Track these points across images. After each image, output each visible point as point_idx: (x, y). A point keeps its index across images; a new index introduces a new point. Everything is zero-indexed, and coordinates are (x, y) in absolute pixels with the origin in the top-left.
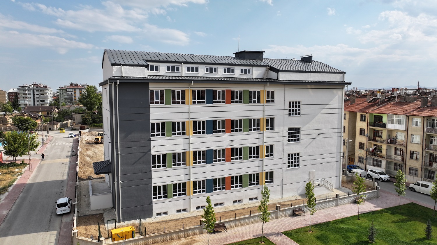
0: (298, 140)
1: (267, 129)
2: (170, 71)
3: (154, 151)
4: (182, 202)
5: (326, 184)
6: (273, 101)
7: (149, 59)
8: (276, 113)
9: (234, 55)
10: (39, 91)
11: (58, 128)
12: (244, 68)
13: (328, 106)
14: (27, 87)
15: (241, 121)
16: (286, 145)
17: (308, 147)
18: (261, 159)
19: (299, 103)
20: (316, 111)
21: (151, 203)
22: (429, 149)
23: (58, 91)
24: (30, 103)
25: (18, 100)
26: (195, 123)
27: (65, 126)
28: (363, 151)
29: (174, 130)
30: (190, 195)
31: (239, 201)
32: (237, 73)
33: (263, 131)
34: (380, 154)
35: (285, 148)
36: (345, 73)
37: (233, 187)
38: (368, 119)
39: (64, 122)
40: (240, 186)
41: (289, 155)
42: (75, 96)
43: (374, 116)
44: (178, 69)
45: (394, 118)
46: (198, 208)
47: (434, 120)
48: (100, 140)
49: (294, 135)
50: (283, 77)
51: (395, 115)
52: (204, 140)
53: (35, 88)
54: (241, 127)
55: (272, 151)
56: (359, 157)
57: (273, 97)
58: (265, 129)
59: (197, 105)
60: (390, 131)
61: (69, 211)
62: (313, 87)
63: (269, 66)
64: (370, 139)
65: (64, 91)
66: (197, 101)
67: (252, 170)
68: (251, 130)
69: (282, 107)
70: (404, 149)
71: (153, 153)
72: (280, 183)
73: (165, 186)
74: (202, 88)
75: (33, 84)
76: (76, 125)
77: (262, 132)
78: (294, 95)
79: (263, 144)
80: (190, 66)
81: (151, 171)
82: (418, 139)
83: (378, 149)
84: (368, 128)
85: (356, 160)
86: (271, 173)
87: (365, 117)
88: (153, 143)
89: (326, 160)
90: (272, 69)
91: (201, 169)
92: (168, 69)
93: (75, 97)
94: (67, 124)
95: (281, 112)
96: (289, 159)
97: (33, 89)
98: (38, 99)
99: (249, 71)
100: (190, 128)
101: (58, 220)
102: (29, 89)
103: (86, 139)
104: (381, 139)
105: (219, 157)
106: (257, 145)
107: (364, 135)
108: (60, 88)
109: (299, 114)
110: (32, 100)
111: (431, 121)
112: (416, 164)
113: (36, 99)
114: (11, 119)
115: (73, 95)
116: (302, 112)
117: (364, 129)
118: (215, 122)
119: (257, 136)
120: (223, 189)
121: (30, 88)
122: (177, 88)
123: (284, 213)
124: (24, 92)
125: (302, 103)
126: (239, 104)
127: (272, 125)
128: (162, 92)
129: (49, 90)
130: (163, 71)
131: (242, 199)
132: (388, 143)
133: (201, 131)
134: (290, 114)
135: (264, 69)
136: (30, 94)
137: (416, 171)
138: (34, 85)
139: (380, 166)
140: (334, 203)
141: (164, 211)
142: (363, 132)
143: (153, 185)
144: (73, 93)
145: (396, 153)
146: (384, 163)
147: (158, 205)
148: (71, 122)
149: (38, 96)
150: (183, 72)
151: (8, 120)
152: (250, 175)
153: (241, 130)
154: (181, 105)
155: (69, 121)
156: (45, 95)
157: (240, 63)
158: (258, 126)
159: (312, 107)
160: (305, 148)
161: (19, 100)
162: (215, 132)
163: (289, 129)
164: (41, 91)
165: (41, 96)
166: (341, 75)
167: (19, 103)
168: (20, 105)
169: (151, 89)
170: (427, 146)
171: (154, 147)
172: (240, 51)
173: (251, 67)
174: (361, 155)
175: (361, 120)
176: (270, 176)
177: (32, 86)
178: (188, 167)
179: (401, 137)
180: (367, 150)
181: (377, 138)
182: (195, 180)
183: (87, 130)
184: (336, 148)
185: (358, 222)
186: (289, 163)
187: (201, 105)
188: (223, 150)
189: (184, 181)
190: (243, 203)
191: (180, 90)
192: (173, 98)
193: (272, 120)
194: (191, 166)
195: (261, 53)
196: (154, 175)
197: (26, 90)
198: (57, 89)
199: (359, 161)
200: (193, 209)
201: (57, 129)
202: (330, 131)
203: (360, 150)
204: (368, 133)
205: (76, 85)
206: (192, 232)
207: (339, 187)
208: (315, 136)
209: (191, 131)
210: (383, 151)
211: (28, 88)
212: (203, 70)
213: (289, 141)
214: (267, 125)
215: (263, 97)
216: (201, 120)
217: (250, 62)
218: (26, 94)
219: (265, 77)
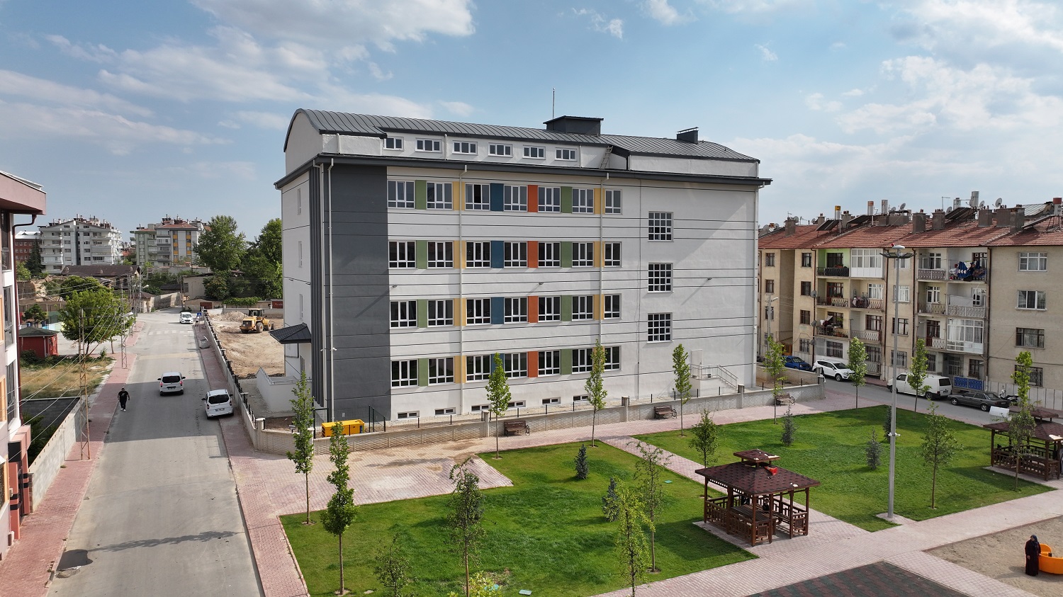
0: (669, 288)
1: (608, 263)
2: (424, 150)
3: (397, 295)
4: (445, 395)
5: (724, 376)
6: (618, 211)
7: (386, 126)
8: (624, 232)
9: (545, 127)
10: (91, 234)
11: (150, 309)
12: (562, 148)
13: (725, 225)
14: (63, 226)
15: (556, 245)
16: (644, 297)
17: (688, 302)
18: (596, 322)
19: (669, 215)
20: (703, 234)
21: (389, 393)
22: (925, 311)
23: (133, 236)
24: (68, 263)
25: (39, 256)
26: (470, 245)
27: (165, 304)
28: (807, 326)
29: (432, 256)
30: (460, 382)
31: (553, 401)
32: (550, 158)
33: (600, 266)
34: (840, 330)
35: (643, 301)
36: (759, 162)
37: (542, 373)
38: (815, 263)
39: (163, 297)
40: (556, 372)
41: (650, 317)
42: (176, 248)
43: (828, 254)
44: (437, 146)
45: (863, 256)
46: (475, 408)
47: (932, 255)
48: (253, 323)
49: (660, 278)
50: (637, 164)
51: (863, 249)
52: (488, 278)
53: (81, 227)
54: (556, 257)
55: (617, 307)
56: (801, 341)
57: (618, 203)
58: (603, 263)
59: (473, 211)
60: (857, 282)
61: (231, 412)
62: (695, 186)
63: (611, 146)
64: (819, 301)
65: (147, 236)
66: (473, 203)
67: (579, 342)
68: (575, 264)
69: (636, 223)
70: (883, 315)
71: (392, 299)
72: (633, 371)
73: (413, 363)
74: (484, 180)
75: (75, 219)
76: (193, 301)
77: (597, 269)
78: (658, 200)
79: (600, 292)
80: (461, 140)
81: (388, 333)
82: (905, 294)
83: (836, 320)
84: (817, 280)
85: (796, 347)
86: (616, 350)
87: (810, 258)
88: (392, 279)
89: (724, 331)
90: (617, 150)
91: (482, 334)
92: (420, 145)
93: (174, 249)
94: (168, 300)
95: (635, 233)
96: (650, 324)
97: (76, 230)
98: (88, 255)
99: (573, 153)
100: (461, 255)
101: (214, 424)
102: (67, 229)
103: (222, 326)
104: (840, 300)
105: (516, 313)
106: (589, 293)
107: (809, 295)
108: (138, 228)
109: (669, 237)
110: (73, 255)
111: (928, 257)
112: (905, 345)
113: (83, 255)
114: (44, 288)
115: (170, 245)
116: (675, 233)
117: (810, 283)
118: (508, 245)
119: (588, 276)
120: (523, 374)
121: (69, 227)
122: (437, 179)
123: (637, 412)
124: (55, 237)
125: (674, 216)
126: (553, 213)
127: (617, 256)
128: (410, 185)
129: (113, 233)
130: (409, 148)
131: (560, 398)
132: (852, 306)
133: (482, 261)
134: (651, 237)
135: (602, 151)
136: (69, 242)
137: (903, 358)
138: (80, 221)
139: (840, 355)
140: (734, 402)
141: (412, 410)
142: (807, 289)
143: (393, 359)
144: (170, 241)
145: (868, 327)
146: (846, 348)
147: (402, 399)
148: (177, 298)
149: (87, 247)
150: (447, 151)
151: (37, 290)
152: (575, 352)
153: (556, 264)
154: (444, 211)
155: (174, 295)
156: (104, 244)
157: (555, 139)
158: (590, 256)
159: (695, 225)
160: (682, 304)
161: (42, 255)
162: (508, 264)
163: (651, 267)
164: (95, 234)
165: (94, 246)
166: (752, 165)
167: (43, 263)
168: (44, 267)
169: (389, 178)
170: (920, 305)
171: (394, 286)
172: (556, 117)
173: (576, 147)
174: (803, 337)
175: (803, 265)
176: (613, 355)
177: (75, 222)
178: (457, 328)
179: (878, 294)
180: (815, 325)
181: (834, 300)
182: (470, 354)
183: (220, 311)
184: (743, 307)
185: (774, 426)
186: (650, 332)
187: (482, 212)
188: (523, 300)
189: (449, 355)
190: (561, 405)
191: (443, 182)
192: (431, 198)
193: (617, 246)
194: (463, 328)
195: (596, 122)
196: (394, 339)
197: (59, 233)
198: (131, 232)
199: (801, 349)
200: (467, 409)
201: (148, 311)
202: (731, 273)
203: (802, 325)
204: (816, 290)
205: (177, 222)
206: (466, 432)
207: (752, 385)
208: (701, 282)
209: (464, 261)
210: (844, 324)
211: (65, 226)
212: (484, 149)
213: (651, 288)
214: (608, 256)
215: (600, 201)
216: (482, 240)
217: (575, 138)
218: (59, 242)
219: (603, 167)
